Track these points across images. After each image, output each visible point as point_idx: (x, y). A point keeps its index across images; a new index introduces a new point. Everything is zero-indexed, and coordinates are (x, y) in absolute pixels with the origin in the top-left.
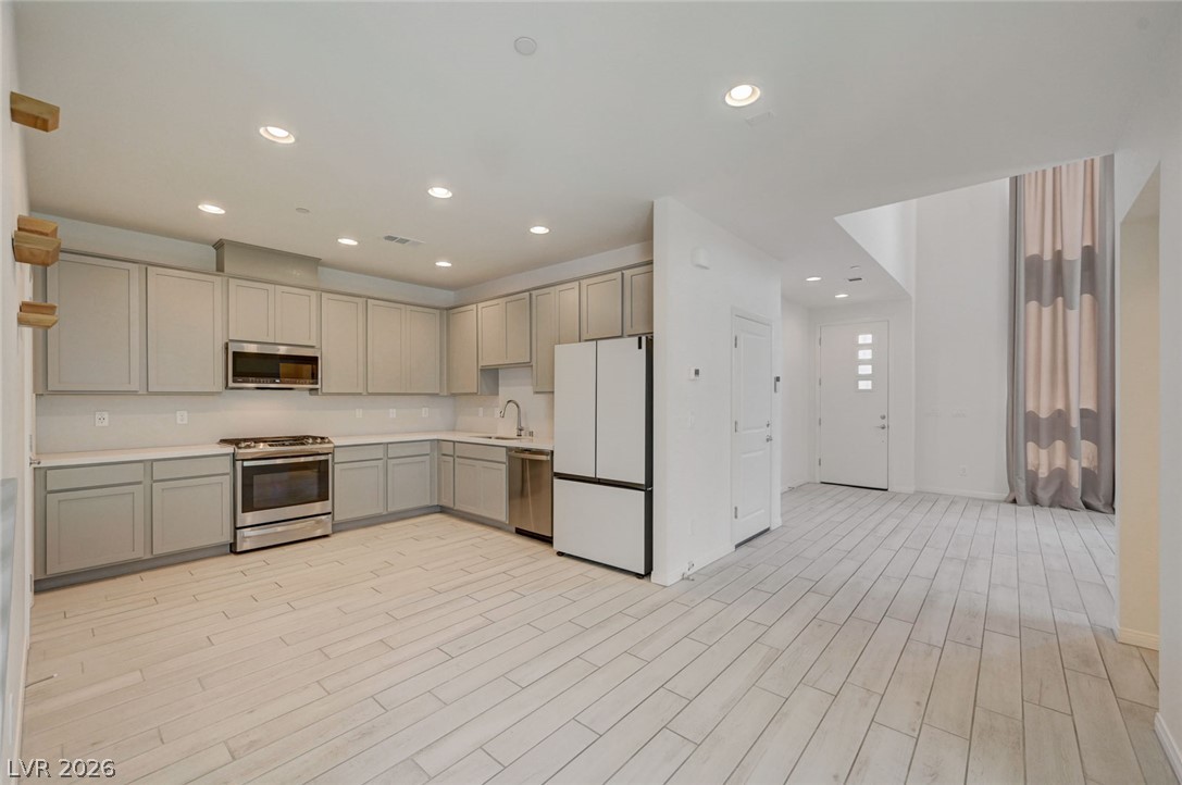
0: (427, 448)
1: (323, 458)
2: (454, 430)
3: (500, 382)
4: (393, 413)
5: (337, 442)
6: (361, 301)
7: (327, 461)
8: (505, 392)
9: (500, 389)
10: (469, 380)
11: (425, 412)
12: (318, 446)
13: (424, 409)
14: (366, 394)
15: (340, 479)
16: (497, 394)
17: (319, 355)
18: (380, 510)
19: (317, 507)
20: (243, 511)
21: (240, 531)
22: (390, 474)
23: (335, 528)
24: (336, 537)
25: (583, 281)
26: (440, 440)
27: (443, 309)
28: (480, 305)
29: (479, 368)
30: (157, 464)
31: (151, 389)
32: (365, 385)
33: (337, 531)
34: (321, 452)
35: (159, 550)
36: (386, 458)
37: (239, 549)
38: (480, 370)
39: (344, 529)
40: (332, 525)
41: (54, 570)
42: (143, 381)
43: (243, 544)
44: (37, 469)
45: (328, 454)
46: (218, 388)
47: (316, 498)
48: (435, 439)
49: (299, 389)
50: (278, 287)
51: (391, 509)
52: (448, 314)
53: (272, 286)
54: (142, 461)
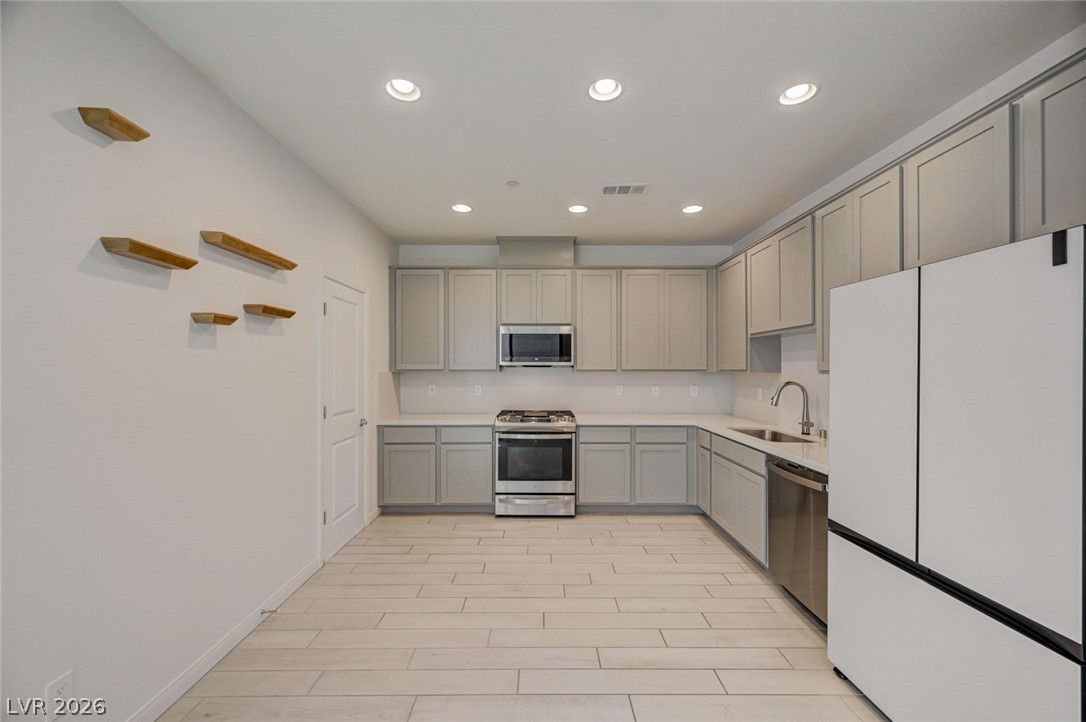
0: (682, 436)
1: (568, 437)
2: (731, 414)
3: (783, 355)
4: (655, 391)
5: (580, 420)
6: (613, 273)
7: (570, 440)
8: (790, 368)
9: (783, 364)
10: (738, 352)
11: (694, 391)
12: (562, 424)
13: (692, 388)
14: (621, 371)
15: (585, 459)
16: (780, 372)
17: (571, 332)
18: (625, 499)
19: (559, 486)
20: (499, 479)
21: (497, 497)
22: (638, 461)
23: (580, 510)
24: (580, 520)
25: (909, 160)
26: (698, 427)
27: (711, 267)
28: (749, 253)
29: (749, 336)
30: (443, 429)
31: (451, 368)
32: (619, 361)
33: (580, 514)
34: (565, 430)
35: (445, 500)
36: (633, 443)
37: (497, 513)
38: (751, 339)
39: (587, 513)
40: (576, 506)
41: (388, 501)
42: (446, 361)
43: (500, 509)
44: (379, 426)
45: (571, 433)
46: (493, 366)
47: (561, 477)
48: (693, 426)
49: (556, 366)
50: (539, 271)
51: (639, 501)
52: (715, 273)
53: (535, 271)
54: (435, 426)
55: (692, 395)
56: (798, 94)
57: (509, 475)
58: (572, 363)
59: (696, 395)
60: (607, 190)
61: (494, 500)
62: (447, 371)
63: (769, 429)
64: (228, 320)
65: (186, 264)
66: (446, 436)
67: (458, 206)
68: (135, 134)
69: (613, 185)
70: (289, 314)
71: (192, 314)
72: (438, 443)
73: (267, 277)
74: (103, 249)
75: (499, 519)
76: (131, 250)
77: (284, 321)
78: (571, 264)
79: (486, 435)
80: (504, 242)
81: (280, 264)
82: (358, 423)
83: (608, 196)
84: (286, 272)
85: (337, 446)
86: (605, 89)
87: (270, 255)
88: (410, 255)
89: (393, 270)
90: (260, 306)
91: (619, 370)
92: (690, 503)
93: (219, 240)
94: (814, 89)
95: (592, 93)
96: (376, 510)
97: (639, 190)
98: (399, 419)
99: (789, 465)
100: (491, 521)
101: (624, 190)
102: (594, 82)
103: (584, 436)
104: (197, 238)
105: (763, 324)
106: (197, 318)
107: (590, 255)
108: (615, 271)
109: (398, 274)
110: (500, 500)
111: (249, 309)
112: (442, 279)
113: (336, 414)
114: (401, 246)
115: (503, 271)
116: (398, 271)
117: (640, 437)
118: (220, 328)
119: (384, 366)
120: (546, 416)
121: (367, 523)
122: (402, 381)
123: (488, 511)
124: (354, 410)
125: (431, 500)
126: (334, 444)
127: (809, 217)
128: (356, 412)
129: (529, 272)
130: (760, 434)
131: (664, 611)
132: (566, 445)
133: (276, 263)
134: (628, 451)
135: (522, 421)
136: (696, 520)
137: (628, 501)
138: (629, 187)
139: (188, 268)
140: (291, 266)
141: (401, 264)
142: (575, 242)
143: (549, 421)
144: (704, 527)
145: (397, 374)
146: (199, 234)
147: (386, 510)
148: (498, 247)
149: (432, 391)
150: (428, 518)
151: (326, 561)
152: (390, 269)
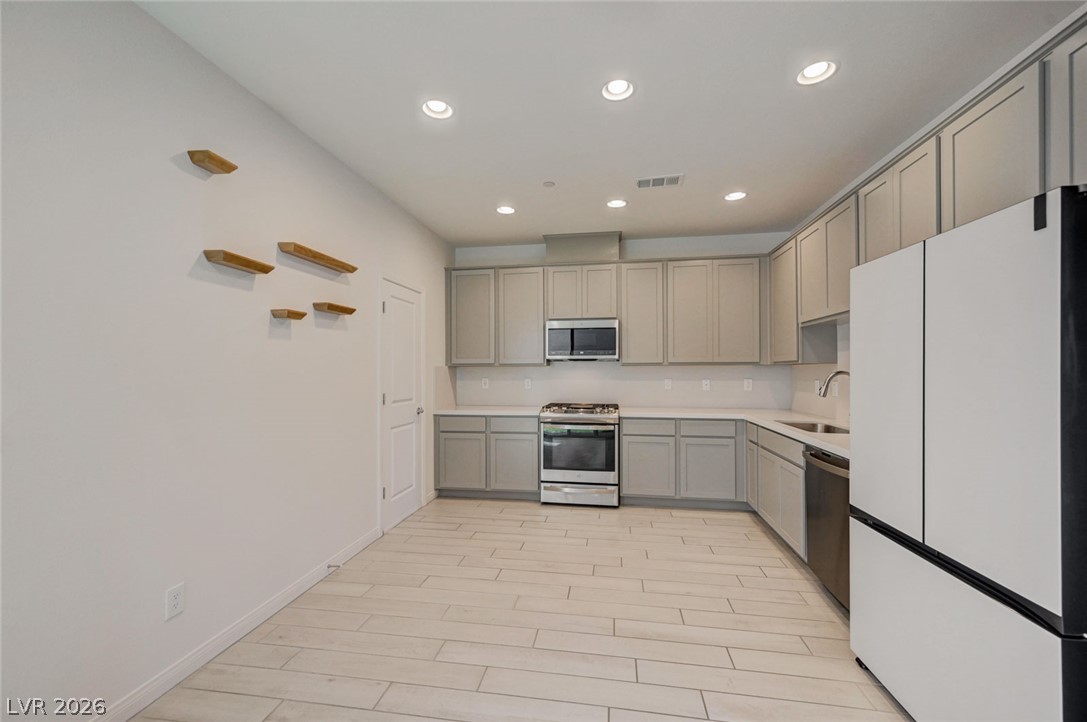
0: (730, 430)
1: (612, 428)
2: (790, 410)
3: (839, 343)
4: (706, 384)
5: (624, 412)
6: (659, 266)
7: (613, 431)
9: (839, 353)
10: (790, 344)
11: (748, 385)
12: (606, 415)
13: (746, 381)
14: (664, 364)
15: (629, 450)
17: (616, 326)
18: (669, 493)
19: (602, 476)
20: (545, 468)
21: (543, 485)
22: (683, 455)
23: (622, 501)
24: (623, 510)
25: (945, 130)
26: (747, 421)
27: (765, 256)
28: (799, 238)
29: (800, 325)
30: (493, 419)
31: (501, 362)
32: (665, 354)
33: (625, 505)
34: (608, 421)
35: (495, 486)
36: (678, 436)
37: (542, 500)
38: (802, 328)
39: (632, 505)
40: (619, 497)
41: (443, 485)
42: (497, 355)
43: (546, 496)
44: (435, 415)
46: (540, 360)
47: (604, 468)
48: (743, 420)
49: (601, 360)
50: (585, 266)
51: (684, 494)
52: (767, 261)
53: (580, 267)
54: (485, 416)
55: (746, 389)
56: (817, 72)
57: (554, 464)
58: (616, 357)
59: (750, 389)
60: (641, 184)
61: (539, 487)
62: (498, 365)
63: (821, 423)
64: (300, 316)
65: (265, 269)
66: (495, 425)
67: (503, 208)
68: (226, 167)
69: (647, 178)
70: (350, 311)
71: (272, 311)
72: (488, 432)
73: (332, 280)
74: (205, 260)
75: (544, 507)
76: (225, 259)
77: (347, 317)
78: (616, 259)
79: (532, 426)
80: (552, 241)
81: (343, 268)
82: (416, 411)
83: (644, 189)
84: (349, 274)
85: (395, 430)
86: (618, 89)
87: (334, 260)
88: (465, 257)
89: (448, 271)
90: (325, 304)
91: (665, 363)
92: (738, 500)
93: (292, 249)
94: (833, 67)
95: (605, 94)
96: (432, 493)
97: (674, 181)
98: (456, 409)
99: (823, 454)
100: (536, 508)
101: (659, 182)
102: (607, 83)
103: (626, 428)
104: (276, 248)
105: (815, 311)
106: (276, 314)
107: (635, 248)
108: (660, 264)
109: (453, 274)
110: (545, 488)
111: (317, 307)
112: (492, 276)
113: (395, 402)
114: (457, 249)
115: (549, 268)
116: (453, 272)
117: (685, 430)
118: (293, 322)
119: (440, 360)
120: (591, 408)
121: (424, 503)
122: (458, 375)
123: (533, 498)
124: (411, 399)
125: (482, 486)
126: (392, 428)
127: (853, 196)
128: (413, 401)
129: (576, 267)
130: (812, 428)
131: (688, 594)
132: (609, 437)
133: (340, 268)
134: (672, 444)
135: (566, 412)
136: (745, 517)
137: (673, 494)
138: (663, 179)
139: (267, 273)
140: (352, 269)
141: (457, 266)
142: (621, 237)
143: (592, 413)
144: (753, 524)
145: (453, 368)
146: (277, 246)
147: (443, 493)
148: (545, 245)
149: (485, 384)
150: (479, 502)
151: (386, 531)
152: (446, 270)
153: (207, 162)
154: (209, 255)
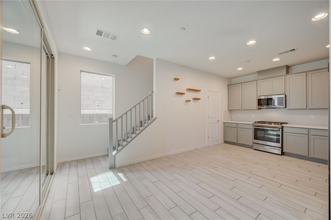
12: (276, 125)
17: (284, 97)
18: (305, 154)
22: (312, 142)
30: (239, 124)
31: (243, 109)
32: (307, 105)
35: (239, 142)
36: (309, 135)
37: (253, 148)
40: (282, 152)
41: (226, 140)
42: (242, 107)
44: (224, 122)
45: (280, 128)
46: (256, 108)
49: (279, 108)
50: (271, 79)
51: (312, 156)
54: (237, 123)
57: (257, 139)
58: (284, 107)
61: (253, 144)
64: (190, 101)
65: (184, 94)
66: (240, 126)
67: (239, 68)
70: (200, 99)
72: (238, 128)
73: (196, 93)
75: (254, 150)
78: (285, 74)
80: (260, 72)
81: (198, 91)
82: (217, 121)
85: (211, 124)
88: (233, 81)
90: (195, 98)
91: (307, 109)
93: (189, 89)
96: (223, 141)
97: (293, 50)
98: (231, 121)
100: (251, 150)
103: (286, 130)
104: (186, 90)
106: (186, 101)
108: (305, 73)
111: (193, 99)
112: (240, 85)
113: (211, 118)
114: (232, 79)
115: (259, 81)
116: (230, 86)
121: (220, 143)
122: (232, 113)
123: (251, 147)
124: (216, 118)
125: (236, 141)
128: (217, 118)
129: (268, 79)
132: (278, 132)
134: (307, 137)
137: (307, 155)
140: (200, 91)
141: (231, 84)
142: (287, 66)
145: (230, 111)
147: (226, 142)
148: (257, 74)
149: (240, 115)
150: (234, 146)
151: (209, 146)
152: (228, 85)
153: (176, 79)
154: (176, 93)
